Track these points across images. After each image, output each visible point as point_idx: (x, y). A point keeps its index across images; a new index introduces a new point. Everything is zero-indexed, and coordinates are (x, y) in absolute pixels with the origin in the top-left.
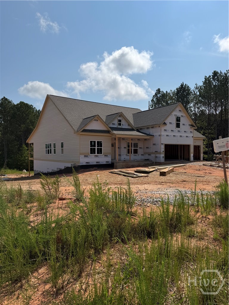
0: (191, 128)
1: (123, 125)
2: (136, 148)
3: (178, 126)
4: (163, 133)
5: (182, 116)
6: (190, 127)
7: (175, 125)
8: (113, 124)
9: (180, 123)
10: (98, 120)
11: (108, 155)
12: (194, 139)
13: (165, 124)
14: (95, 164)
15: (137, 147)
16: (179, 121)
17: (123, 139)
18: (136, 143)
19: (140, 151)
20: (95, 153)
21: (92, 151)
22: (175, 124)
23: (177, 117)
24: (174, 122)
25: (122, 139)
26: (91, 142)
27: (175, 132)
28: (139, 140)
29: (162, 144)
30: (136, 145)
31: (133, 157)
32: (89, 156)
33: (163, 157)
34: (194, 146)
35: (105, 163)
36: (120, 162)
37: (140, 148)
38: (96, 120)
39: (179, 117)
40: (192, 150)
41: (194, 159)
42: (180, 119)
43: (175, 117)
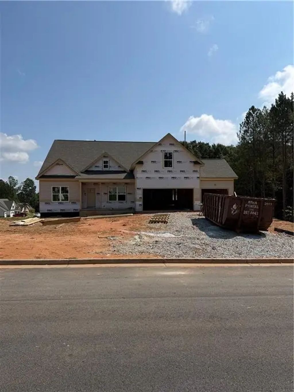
0: (194, 166)
1: (110, 167)
3: (168, 164)
4: (141, 175)
5: (176, 151)
6: (192, 164)
7: (162, 163)
8: (97, 167)
11: (77, 202)
12: (202, 180)
13: (141, 163)
14: (59, 211)
16: (171, 158)
20: (59, 200)
21: (55, 198)
23: (166, 153)
24: (161, 160)
26: (54, 188)
27: (161, 172)
29: (138, 188)
32: (51, 203)
33: (141, 205)
35: (72, 211)
38: (60, 164)
39: (170, 153)
42: (172, 155)
43: (162, 153)
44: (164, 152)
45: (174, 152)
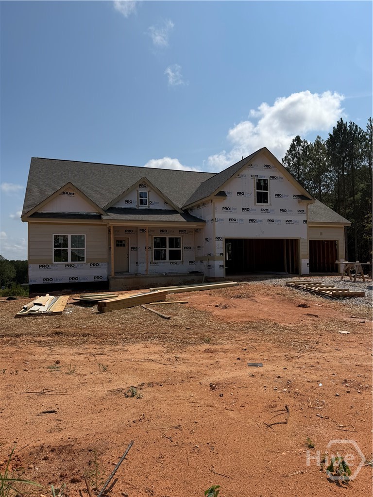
0: (299, 202)
1: (150, 202)
2: (177, 247)
3: (262, 198)
4: (220, 215)
5: (273, 177)
6: (296, 200)
7: (253, 197)
8: (128, 201)
9: (268, 192)
10: (74, 194)
11: (100, 264)
12: (309, 227)
13: (222, 194)
14: (68, 281)
15: (178, 245)
16: (266, 187)
17: (143, 230)
18: (177, 239)
19: (185, 254)
20: (67, 260)
21: (60, 255)
22: (253, 194)
23: (259, 180)
24: (251, 190)
25: (140, 230)
26: (57, 238)
27: (252, 212)
28: (182, 231)
29: (217, 238)
30: (174, 242)
31: (166, 266)
32: (50, 266)
33: (222, 266)
34: (310, 241)
35: (92, 280)
36: (119, 278)
37: (187, 248)
38: (70, 193)
39: (265, 180)
40: (304, 251)
41: (311, 270)
42: (267, 184)
43: (253, 180)
44: (256, 178)
45: (270, 180)
